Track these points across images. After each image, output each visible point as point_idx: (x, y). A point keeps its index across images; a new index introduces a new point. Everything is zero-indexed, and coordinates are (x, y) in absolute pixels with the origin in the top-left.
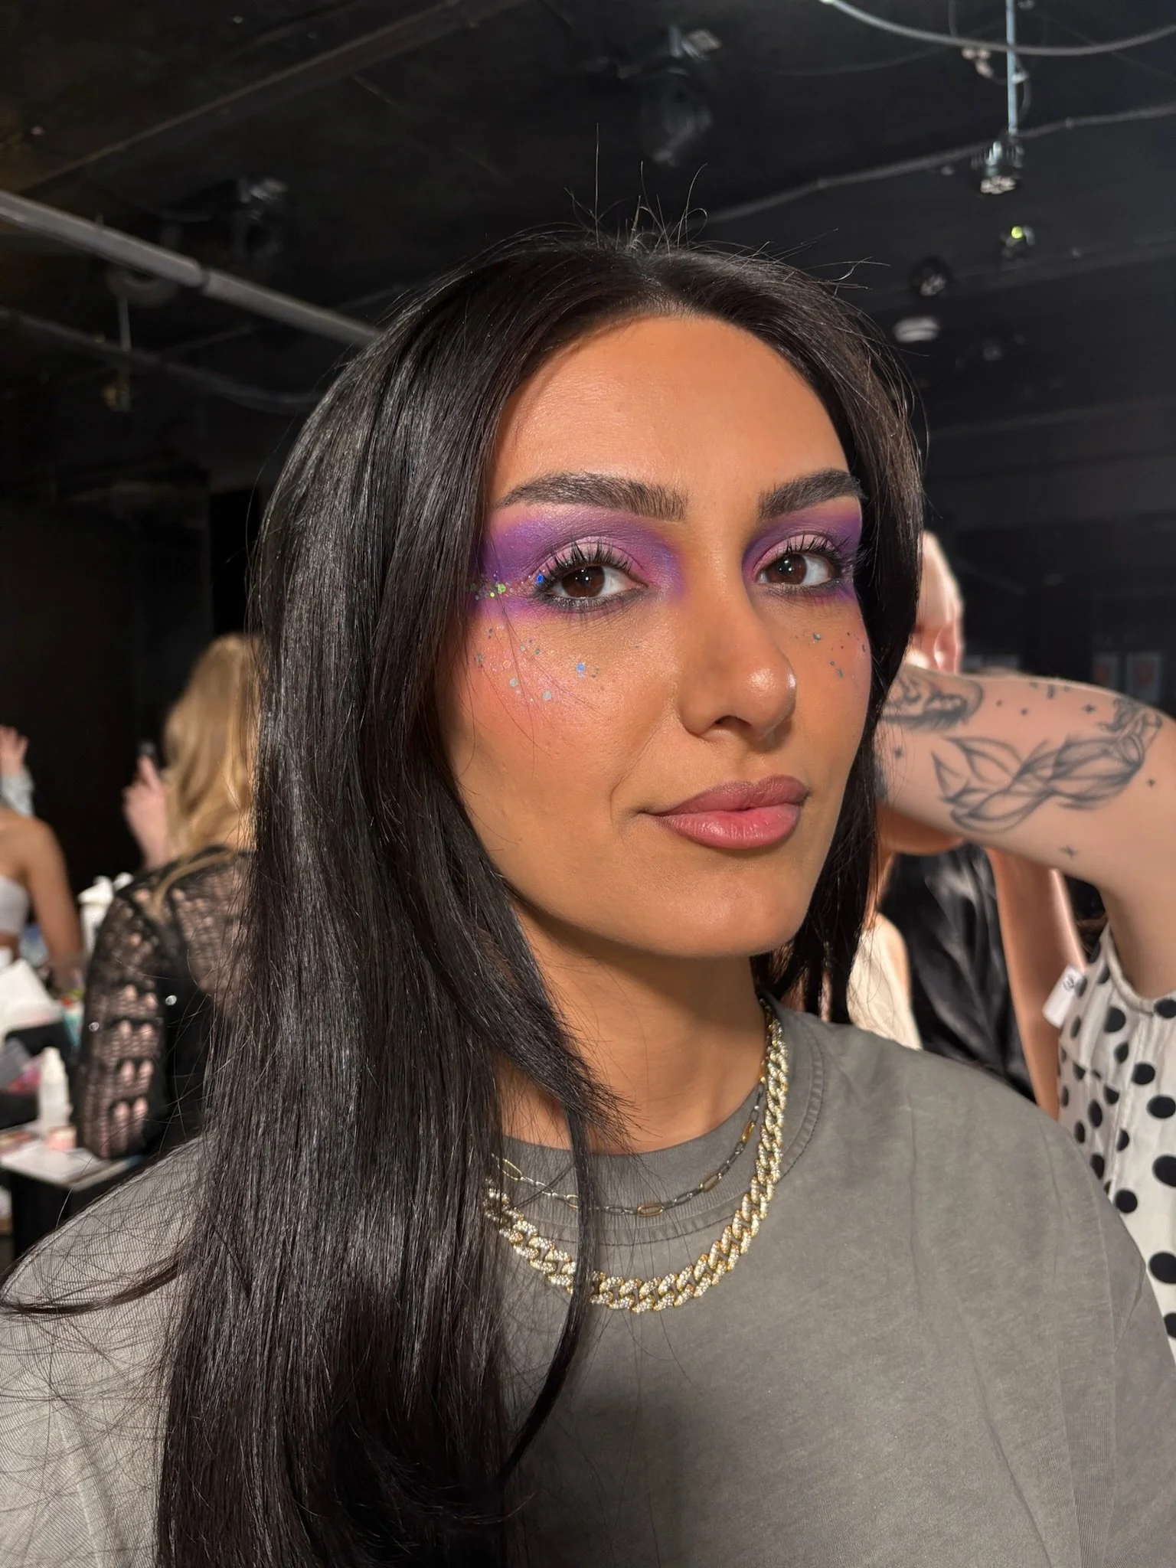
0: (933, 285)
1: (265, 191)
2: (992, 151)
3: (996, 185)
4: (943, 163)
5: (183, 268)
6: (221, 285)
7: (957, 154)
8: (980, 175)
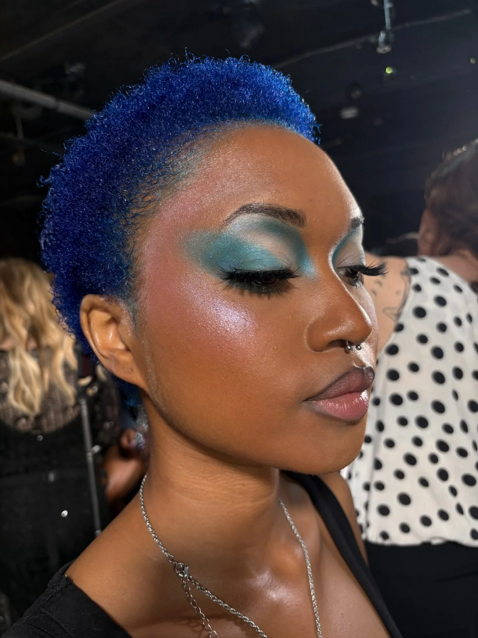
0: (357, 94)
1: (76, 69)
2: (380, 36)
3: (383, 49)
4: (357, 43)
5: (48, 100)
6: (65, 107)
7: (363, 39)
8: (376, 45)
